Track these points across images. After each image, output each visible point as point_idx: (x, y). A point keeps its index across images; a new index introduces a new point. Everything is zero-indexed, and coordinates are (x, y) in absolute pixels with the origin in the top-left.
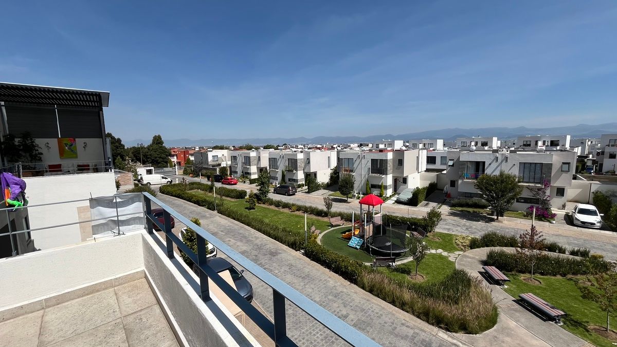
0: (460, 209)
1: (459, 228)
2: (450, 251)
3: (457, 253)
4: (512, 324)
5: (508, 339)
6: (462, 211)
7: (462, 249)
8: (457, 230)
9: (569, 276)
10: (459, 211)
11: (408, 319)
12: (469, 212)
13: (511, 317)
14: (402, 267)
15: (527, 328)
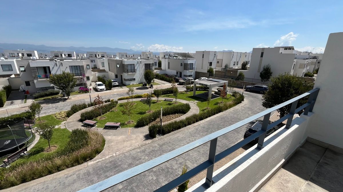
0: (43, 99)
1: (51, 110)
2: (58, 124)
3: (63, 123)
4: (109, 137)
5: (112, 144)
6: (44, 100)
7: (63, 120)
8: (51, 111)
9: (110, 110)
10: (42, 100)
11: (67, 173)
12: (49, 99)
13: (108, 135)
14: (34, 150)
15: (114, 135)
